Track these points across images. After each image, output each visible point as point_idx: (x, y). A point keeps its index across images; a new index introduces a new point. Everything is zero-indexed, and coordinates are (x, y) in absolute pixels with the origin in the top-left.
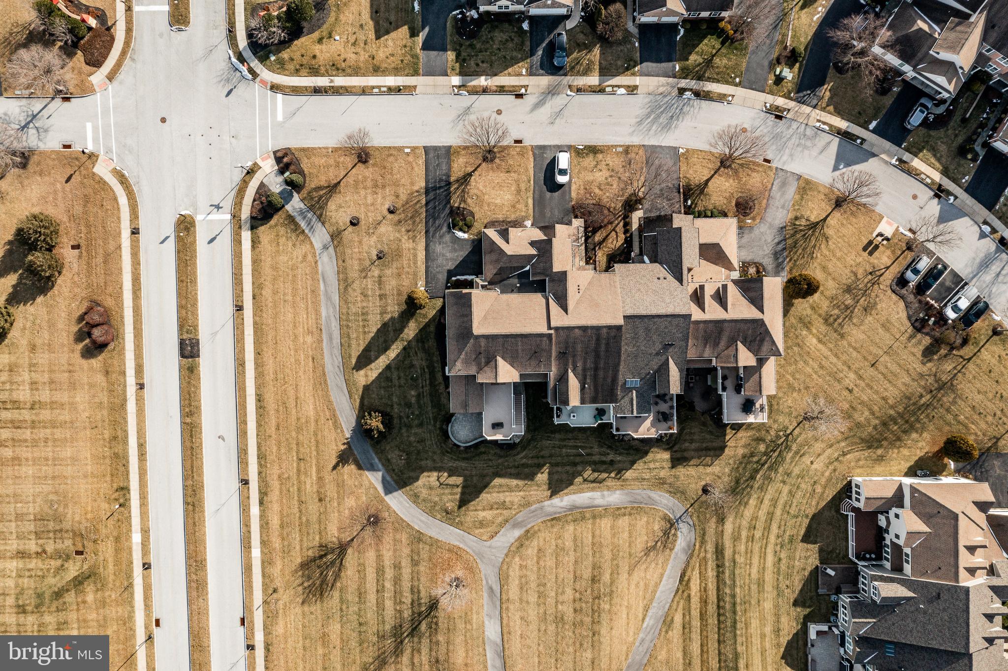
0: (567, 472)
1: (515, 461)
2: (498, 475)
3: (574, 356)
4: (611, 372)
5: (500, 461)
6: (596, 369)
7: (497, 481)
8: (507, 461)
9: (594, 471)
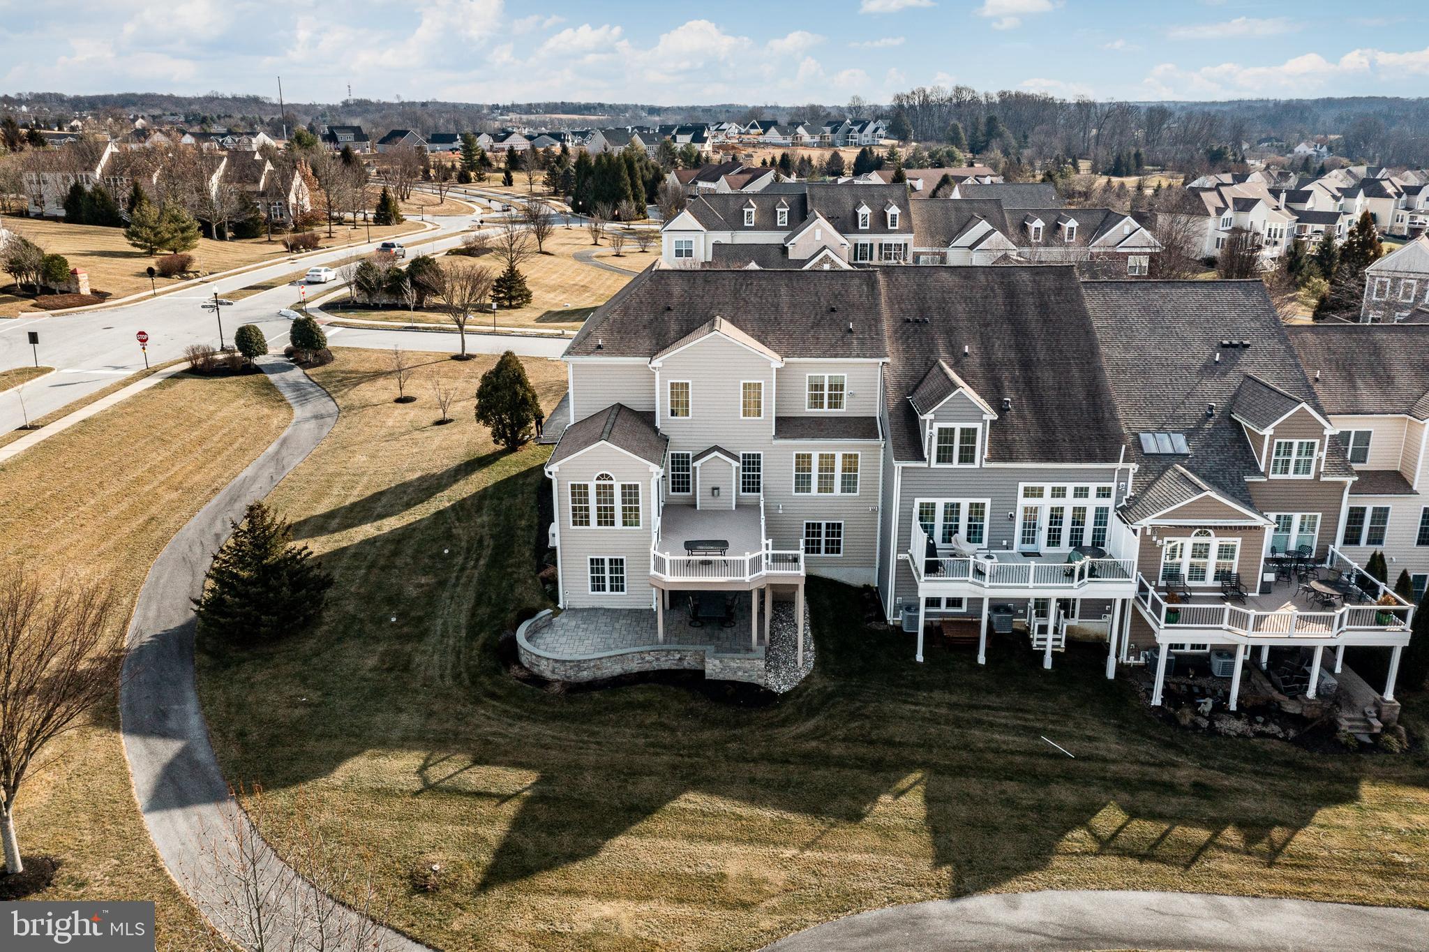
0: (1010, 802)
1: (771, 739)
2: (696, 781)
3: (949, 332)
4: (1075, 373)
5: (706, 735)
6: (1026, 364)
7: (693, 800)
8: (735, 738)
9: (1134, 813)
